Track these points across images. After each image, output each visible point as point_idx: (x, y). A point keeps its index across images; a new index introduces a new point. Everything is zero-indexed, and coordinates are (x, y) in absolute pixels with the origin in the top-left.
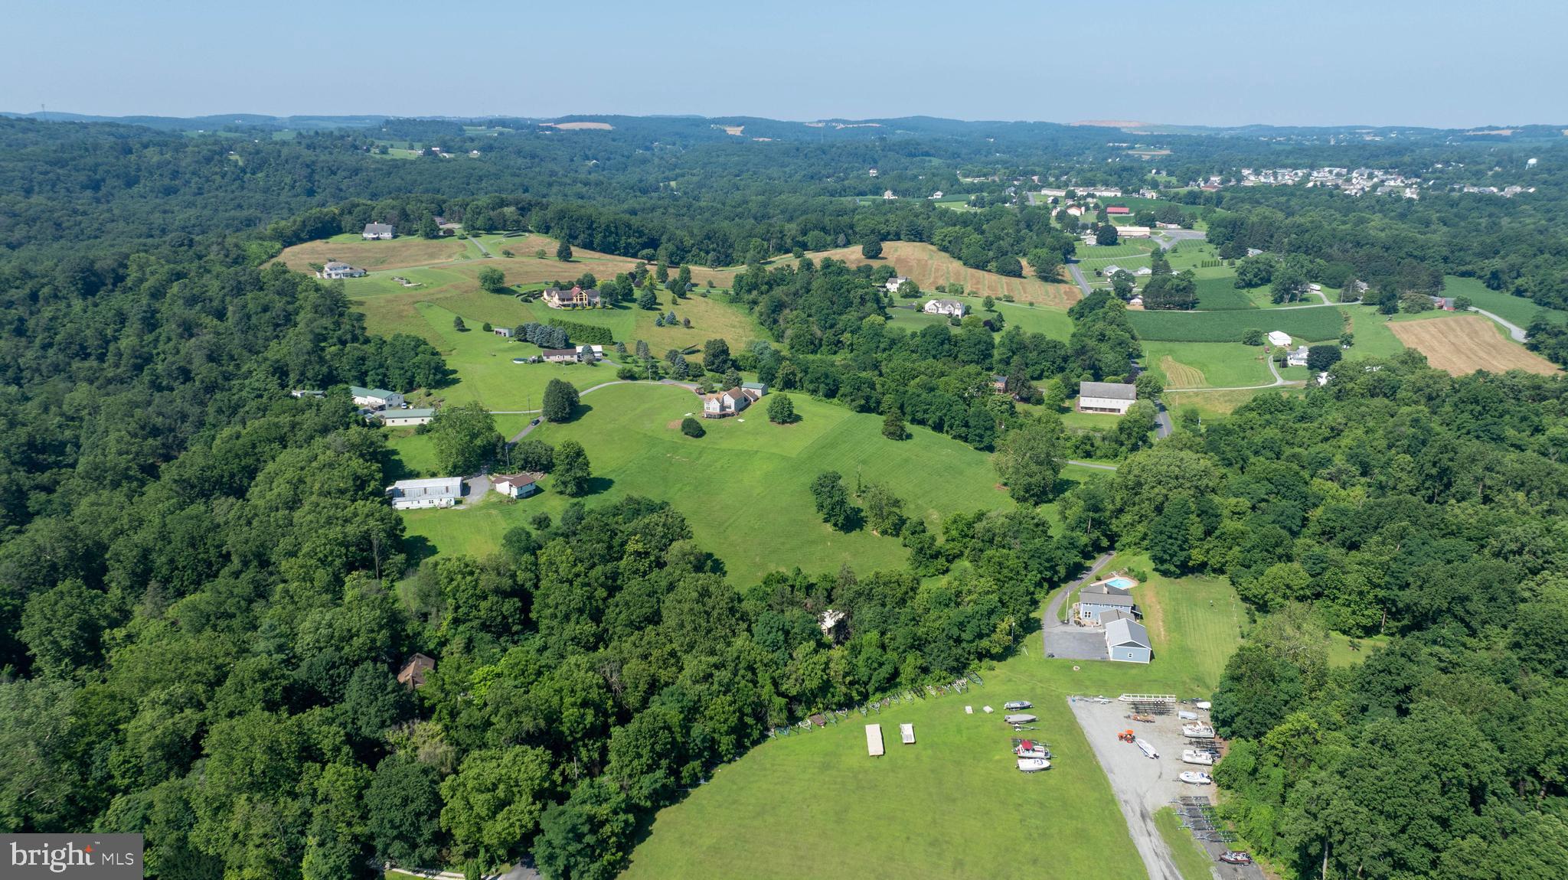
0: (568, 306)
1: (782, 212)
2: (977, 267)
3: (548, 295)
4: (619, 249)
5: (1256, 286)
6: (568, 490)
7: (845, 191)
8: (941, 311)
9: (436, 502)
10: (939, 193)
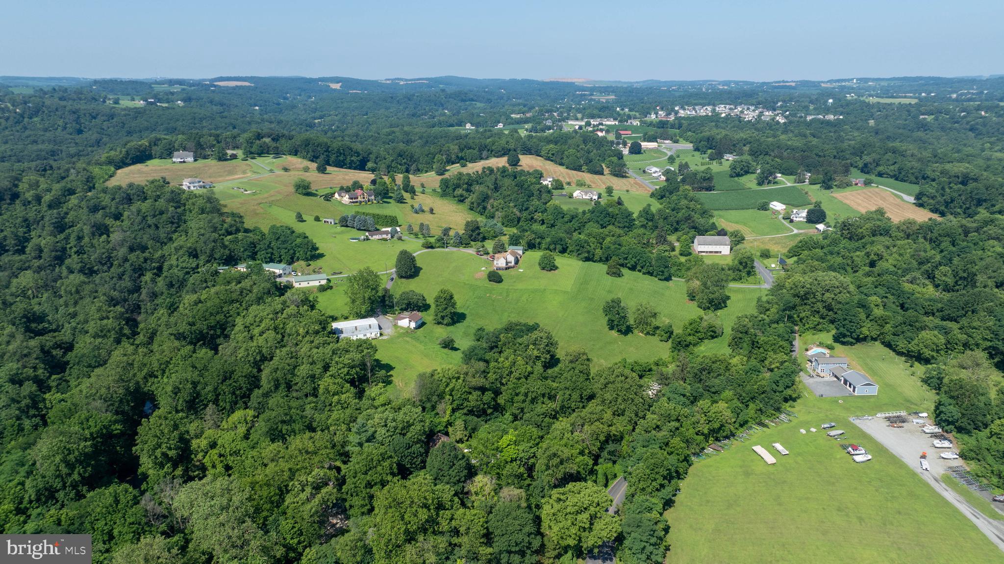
0: (357, 202)
1: (420, 138)
2: (575, 169)
3: (340, 195)
4: (346, 165)
5: (742, 175)
6: (445, 322)
7: (441, 124)
8: (584, 197)
9: (368, 335)
10: (501, 124)
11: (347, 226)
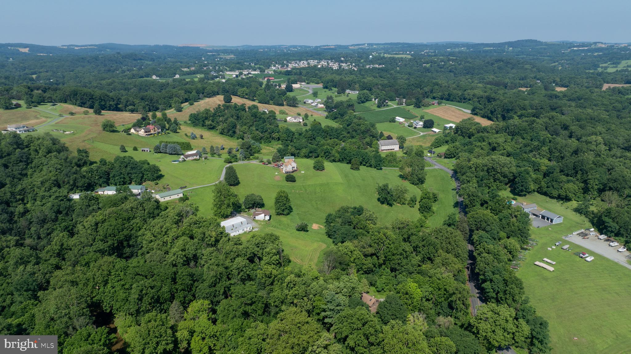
0: (151, 134)
1: (135, 86)
2: (266, 103)
3: (135, 130)
4: (106, 108)
5: (365, 102)
6: (285, 213)
7: (134, 76)
8: (294, 121)
9: (245, 230)
10: (177, 75)
11: (160, 152)
